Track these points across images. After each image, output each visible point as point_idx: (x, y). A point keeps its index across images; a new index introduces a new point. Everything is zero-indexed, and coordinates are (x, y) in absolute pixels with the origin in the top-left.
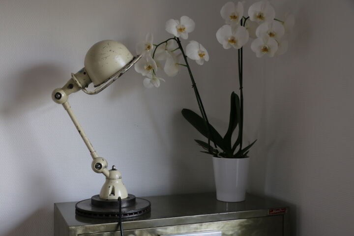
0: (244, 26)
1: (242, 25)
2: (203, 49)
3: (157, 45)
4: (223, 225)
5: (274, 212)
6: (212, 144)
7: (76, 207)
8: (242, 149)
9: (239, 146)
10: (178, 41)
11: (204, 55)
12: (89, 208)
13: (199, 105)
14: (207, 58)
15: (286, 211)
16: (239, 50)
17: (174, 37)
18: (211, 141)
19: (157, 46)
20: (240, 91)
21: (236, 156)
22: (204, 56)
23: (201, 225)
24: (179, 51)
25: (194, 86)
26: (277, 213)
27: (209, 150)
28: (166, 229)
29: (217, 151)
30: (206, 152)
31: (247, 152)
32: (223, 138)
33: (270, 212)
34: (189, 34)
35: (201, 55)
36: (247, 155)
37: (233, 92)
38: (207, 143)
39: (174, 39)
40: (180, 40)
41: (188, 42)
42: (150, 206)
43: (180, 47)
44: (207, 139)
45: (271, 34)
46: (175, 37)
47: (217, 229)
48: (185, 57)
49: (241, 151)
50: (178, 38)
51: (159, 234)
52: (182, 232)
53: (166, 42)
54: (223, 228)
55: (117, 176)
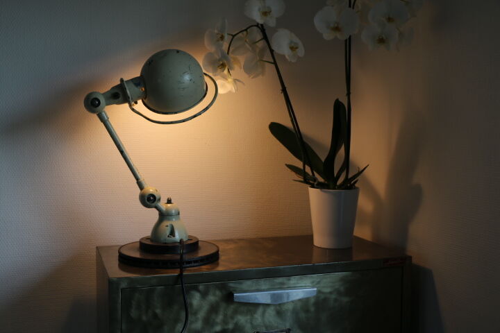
0: (353, 8)
1: (350, 6)
2: (296, 40)
3: (234, 34)
4: (318, 280)
5: (390, 262)
6: (308, 170)
7: (120, 253)
8: (350, 176)
9: (345, 172)
10: (262, 28)
11: (297, 48)
12: (136, 254)
13: (290, 116)
14: (301, 52)
16: (346, 41)
17: (256, 24)
18: (307, 166)
19: (234, 36)
20: (346, 98)
21: (341, 187)
22: (297, 50)
23: (289, 280)
24: (264, 43)
25: (284, 90)
26: (394, 264)
27: (305, 178)
28: (241, 283)
29: (315, 180)
30: (300, 181)
31: (357, 181)
32: (323, 161)
33: (384, 263)
34: (277, 18)
35: (293, 48)
36: (356, 185)
37: (337, 100)
38: (302, 168)
39: (257, 26)
40: (265, 28)
41: (275, 30)
42: (218, 252)
43: (265, 38)
44: (302, 163)
45: (390, 20)
46: (258, 24)
47: (310, 285)
48: (272, 51)
49: (347, 180)
50: (262, 25)
51: (231, 289)
52: (263, 287)
53: (246, 30)
54: (319, 283)
55: (173, 211)
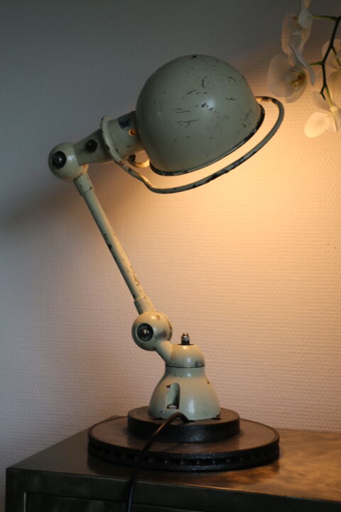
19: (323, 64)
55: (189, 360)
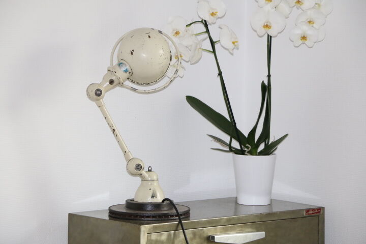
5: (310, 212)
10: (205, 24)
15: (322, 211)
17: (201, 20)
24: (206, 35)
25: (220, 74)
26: (312, 214)
32: (247, 136)
33: (306, 212)
39: (202, 22)
43: (208, 31)
44: (229, 138)
46: (203, 20)
48: (212, 43)
